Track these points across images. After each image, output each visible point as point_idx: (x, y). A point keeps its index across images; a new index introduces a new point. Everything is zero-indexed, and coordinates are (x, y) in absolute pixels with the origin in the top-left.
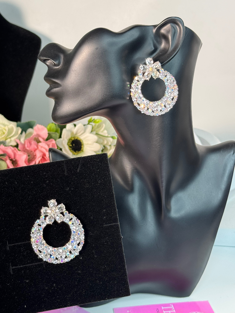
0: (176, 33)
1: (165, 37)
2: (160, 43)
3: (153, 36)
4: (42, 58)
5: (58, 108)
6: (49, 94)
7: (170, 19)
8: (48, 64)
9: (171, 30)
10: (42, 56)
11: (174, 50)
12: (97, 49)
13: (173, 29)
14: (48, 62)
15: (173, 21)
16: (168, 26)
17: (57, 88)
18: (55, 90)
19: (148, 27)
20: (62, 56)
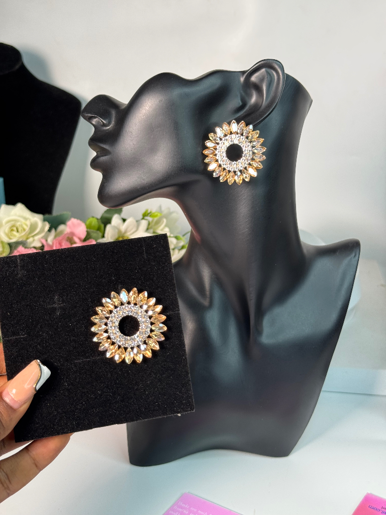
0: (272, 82)
1: (258, 88)
2: (250, 96)
3: (240, 87)
4: (87, 115)
5: (106, 184)
6: (94, 164)
7: (264, 61)
10: (87, 112)
11: (269, 106)
13: (269, 77)
14: (95, 121)
15: (268, 65)
16: (262, 72)
17: (105, 156)
18: (103, 159)
19: (235, 73)
20: (113, 113)
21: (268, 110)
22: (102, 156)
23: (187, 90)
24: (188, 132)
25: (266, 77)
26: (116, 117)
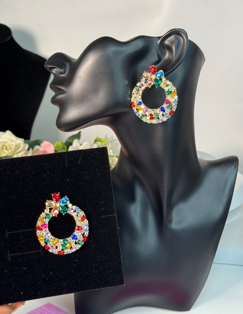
0: (180, 44)
1: (169, 48)
2: (164, 54)
3: (157, 47)
4: (48, 66)
5: (62, 114)
6: (54, 101)
7: (174, 30)
8: (54, 72)
9: (175, 41)
10: (49, 64)
11: (178, 60)
12: (102, 56)
13: (177, 41)
14: (54, 71)
15: (176, 32)
16: (172, 37)
17: (62, 94)
18: (61, 96)
19: (153, 38)
20: (68, 65)
21: (177, 64)
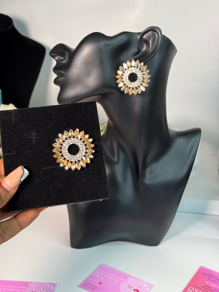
0: (155, 39)
1: (147, 42)
2: (143, 47)
3: (137, 41)
4: (52, 54)
5: (62, 93)
6: (56, 82)
7: (151, 27)
8: (56, 59)
11: (153, 52)
15: (153, 30)
16: (150, 33)
17: (62, 77)
19: (134, 33)
20: (67, 54)
21: (152, 55)
22: (60, 77)
23: (108, 42)
24: (108, 66)
25: (152, 36)
26: (68, 56)
